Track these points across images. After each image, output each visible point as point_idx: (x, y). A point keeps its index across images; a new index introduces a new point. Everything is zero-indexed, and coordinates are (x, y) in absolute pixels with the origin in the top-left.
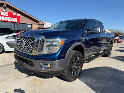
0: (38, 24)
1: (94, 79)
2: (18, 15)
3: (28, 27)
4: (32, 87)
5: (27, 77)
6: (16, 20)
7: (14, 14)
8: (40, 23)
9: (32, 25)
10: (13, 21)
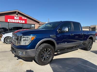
0: (39, 24)
1: (61, 66)
2: (25, 18)
3: (32, 26)
4: (16, 65)
5: (17, 59)
6: (24, 22)
7: (23, 18)
8: (40, 23)
9: (35, 25)
10: (22, 22)
